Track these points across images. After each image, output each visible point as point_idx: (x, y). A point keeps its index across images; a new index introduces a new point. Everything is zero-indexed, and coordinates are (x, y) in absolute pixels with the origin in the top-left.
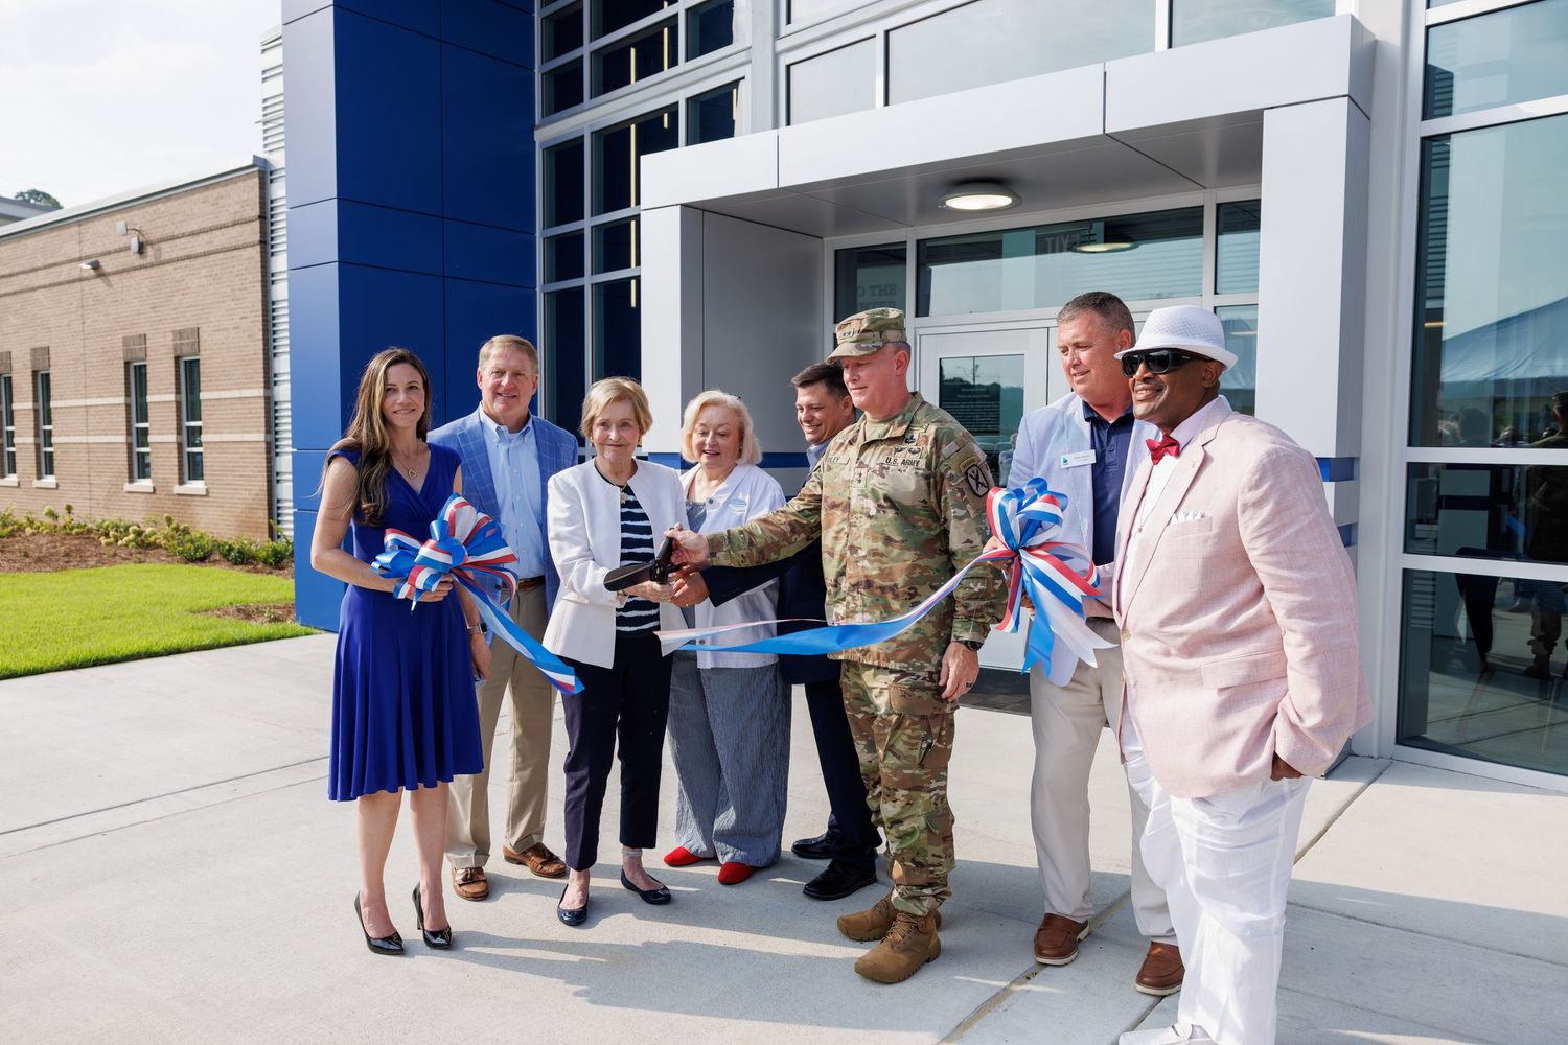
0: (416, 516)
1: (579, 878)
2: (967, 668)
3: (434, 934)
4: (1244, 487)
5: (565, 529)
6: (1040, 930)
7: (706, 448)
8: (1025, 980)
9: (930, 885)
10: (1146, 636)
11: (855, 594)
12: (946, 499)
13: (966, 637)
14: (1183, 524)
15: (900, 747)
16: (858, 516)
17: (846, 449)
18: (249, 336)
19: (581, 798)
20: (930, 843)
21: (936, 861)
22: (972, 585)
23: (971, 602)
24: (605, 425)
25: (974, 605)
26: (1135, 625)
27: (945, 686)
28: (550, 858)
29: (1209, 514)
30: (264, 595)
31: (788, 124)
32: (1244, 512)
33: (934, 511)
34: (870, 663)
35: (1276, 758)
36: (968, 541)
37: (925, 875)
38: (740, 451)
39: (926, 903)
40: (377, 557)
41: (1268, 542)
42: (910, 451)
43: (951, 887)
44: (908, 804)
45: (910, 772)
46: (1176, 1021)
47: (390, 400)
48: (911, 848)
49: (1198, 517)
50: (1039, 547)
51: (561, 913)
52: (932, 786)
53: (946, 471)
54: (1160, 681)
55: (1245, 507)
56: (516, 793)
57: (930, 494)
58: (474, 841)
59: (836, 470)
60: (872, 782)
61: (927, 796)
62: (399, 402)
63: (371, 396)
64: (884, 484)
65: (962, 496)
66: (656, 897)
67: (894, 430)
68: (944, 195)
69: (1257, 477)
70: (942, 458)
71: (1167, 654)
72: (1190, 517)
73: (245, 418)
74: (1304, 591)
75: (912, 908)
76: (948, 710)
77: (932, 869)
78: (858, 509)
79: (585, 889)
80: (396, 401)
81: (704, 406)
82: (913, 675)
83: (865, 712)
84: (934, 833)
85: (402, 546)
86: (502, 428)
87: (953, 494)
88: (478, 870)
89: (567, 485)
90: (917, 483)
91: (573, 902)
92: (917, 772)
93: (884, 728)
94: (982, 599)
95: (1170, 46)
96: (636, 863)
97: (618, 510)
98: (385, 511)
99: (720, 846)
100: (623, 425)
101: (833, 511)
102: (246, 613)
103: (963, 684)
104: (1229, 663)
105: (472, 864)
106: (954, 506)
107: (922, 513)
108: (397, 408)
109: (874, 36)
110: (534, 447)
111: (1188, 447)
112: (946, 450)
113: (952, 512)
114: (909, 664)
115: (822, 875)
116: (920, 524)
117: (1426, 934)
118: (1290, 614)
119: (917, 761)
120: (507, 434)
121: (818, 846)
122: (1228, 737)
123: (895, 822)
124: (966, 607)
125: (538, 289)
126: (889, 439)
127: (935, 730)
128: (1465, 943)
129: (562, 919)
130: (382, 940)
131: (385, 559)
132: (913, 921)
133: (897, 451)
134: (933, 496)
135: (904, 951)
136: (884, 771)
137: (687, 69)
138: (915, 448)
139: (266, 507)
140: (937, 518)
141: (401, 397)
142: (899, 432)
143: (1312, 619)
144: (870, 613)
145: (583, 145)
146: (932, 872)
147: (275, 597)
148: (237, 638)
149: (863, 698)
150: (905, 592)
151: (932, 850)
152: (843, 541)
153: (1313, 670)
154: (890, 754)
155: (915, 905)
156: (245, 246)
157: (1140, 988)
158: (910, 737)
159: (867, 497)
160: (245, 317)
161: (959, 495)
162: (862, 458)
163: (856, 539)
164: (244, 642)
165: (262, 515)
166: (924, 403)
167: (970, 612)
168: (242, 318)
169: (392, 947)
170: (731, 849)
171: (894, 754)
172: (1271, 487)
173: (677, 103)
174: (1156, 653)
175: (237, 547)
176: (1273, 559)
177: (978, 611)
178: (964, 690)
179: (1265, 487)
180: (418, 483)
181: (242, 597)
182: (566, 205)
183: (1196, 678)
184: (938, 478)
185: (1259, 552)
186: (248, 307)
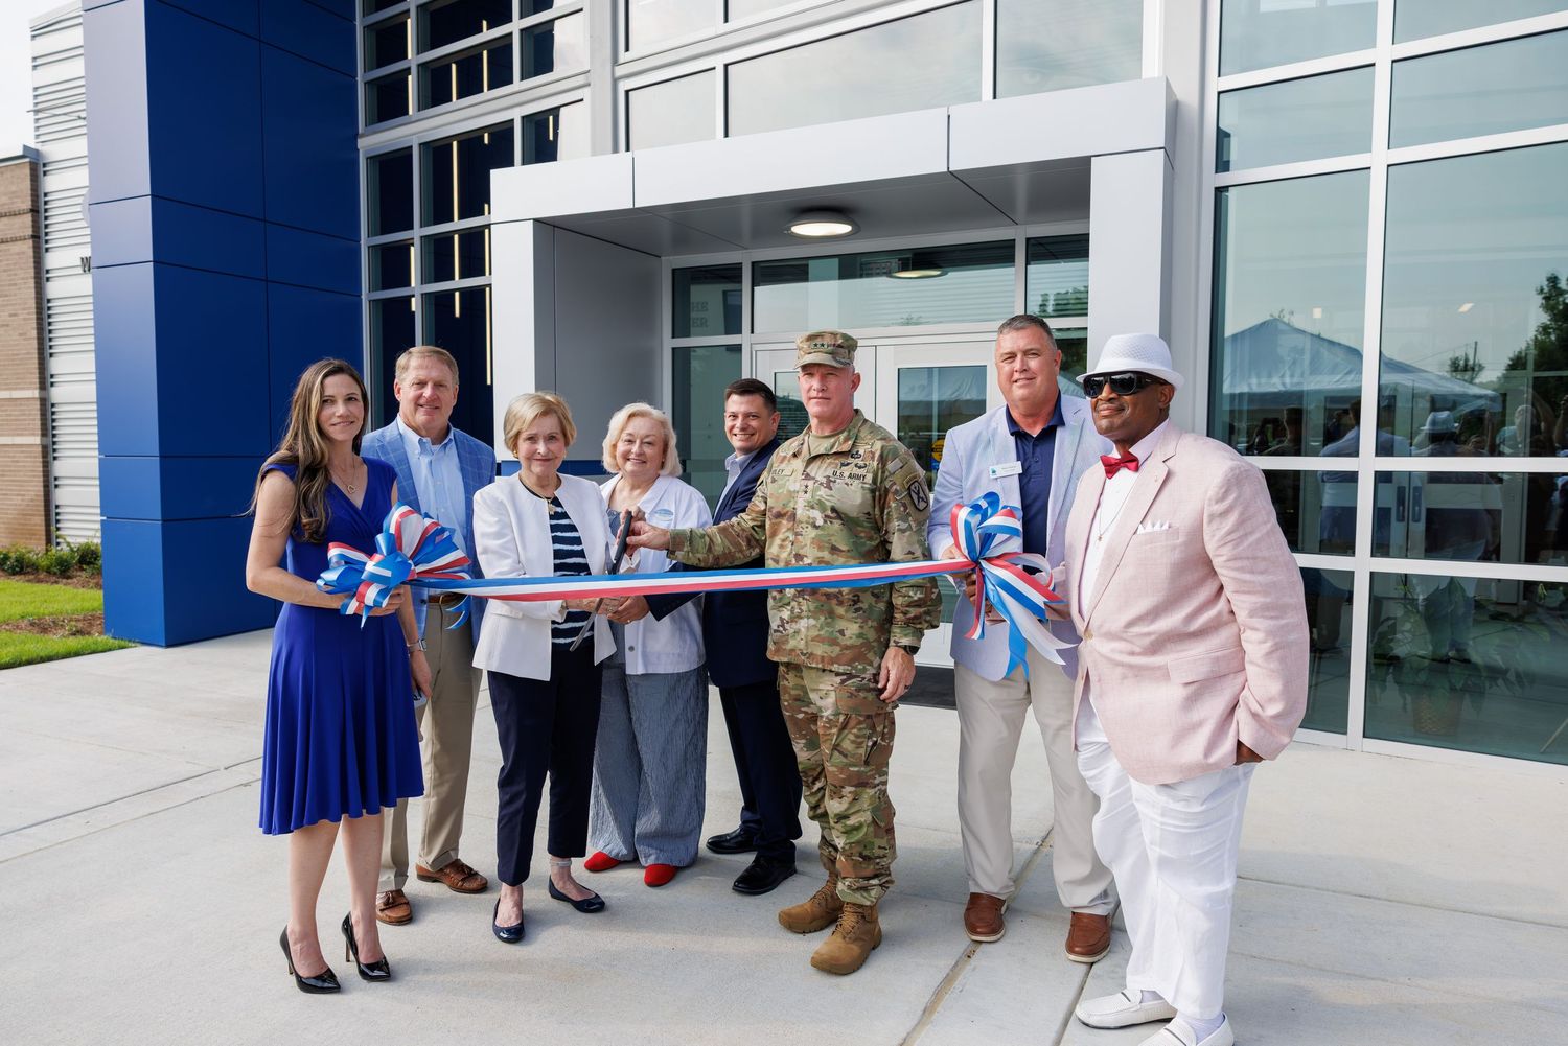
0: (361, 529)
1: (513, 893)
2: (907, 671)
3: (371, 967)
4: (1210, 500)
5: (494, 544)
6: (968, 910)
7: (632, 456)
8: (966, 959)
9: (875, 876)
10: (1111, 636)
11: (801, 599)
12: (889, 513)
13: (905, 641)
14: (1150, 533)
15: (847, 745)
16: (804, 525)
17: (789, 461)
18: (21, 335)
19: (517, 812)
20: (876, 836)
21: (882, 852)
22: (911, 594)
23: (911, 609)
24: (532, 439)
25: (913, 612)
26: (1101, 626)
27: (885, 688)
28: (468, 873)
29: (1176, 524)
30: (56, 606)
31: (628, 149)
32: (1210, 522)
33: (876, 523)
34: (814, 665)
35: (1239, 744)
36: (910, 553)
37: (872, 867)
38: (663, 463)
39: (873, 893)
40: (322, 575)
41: (1234, 548)
42: (856, 466)
43: (893, 877)
44: (854, 799)
45: (856, 769)
46: (1125, 987)
47: (328, 411)
48: (858, 843)
49: (1166, 526)
50: (999, 557)
51: (497, 930)
52: (877, 781)
53: (891, 486)
54: (1124, 677)
55: (1212, 517)
56: (432, 810)
57: (874, 507)
58: (394, 863)
59: (780, 482)
60: (811, 779)
61: (871, 792)
62: (337, 414)
63: (306, 407)
64: (832, 496)
65: (905, 510)
66: (591, 905)
67: (840, 444)
68: (790, 221)
69: (1223, 490)
70: (887, 474)
71: (1132, 654)
72: (1157, 527)
73: (16, 420)
74: (1265, 593)
75: (860, 898)
76: (889, 709)
77: (878, 860)
78: (805, 519)
79: (519, 904)
80: (334, 413)
81: (632, 416)
82: (859, 677)
83: (806, 713)
84: (880, 827)
85: (348, 561)
86: (425, 440)
87: (897, 508)
88: (399, 893)
89: (495, 500)
90: (864, 495)
91: (510, 918)
92: (863, 769)
93: (830, 728)
94: (919, 606)
95: (995, 97)
96: (566, 873)
97: (548, 522)
98: (328, 527)
99: (640, 849)
100: (550, 438)
101: (779, 520)
102: (42, 627)
103: (901, 687)
104: (1191, 660)
105: (393, 887)
106: (899, 519)
107: (866, 524)
108: (335, 420)
109: (714, 68)
110: (456, 459)
111: (1148, 462)
112: (890, 466)
113: (895, 524)
114: (852, 667)
115: (747, 871)
116: (863, 535)
117: (1283, 884)
118: (1252, 614)
119: (864, 758)
120: (429, 445)
121: (732, 841)
122: (1196, 726)
123: (841, 817)
124: (905, 614)
125: (363, 297)
126: (835, 453)
127: (879, 729)
128: (1318, 889)
129: (500, 938)
130: (314, 978)
131: (330, 576)
132: (860, 910)
133: (843, 465)
134: (877, 509)
135: (856, 940)
136: (830, 768)
137: (522, 88)
138: (861, 463)
139: (43, 513)
140: (878, 529)
141: (340, 409)
142: (846, 448)
143: (1272, 618)
144: (815, 619)
145: (411, 156)
146: (878, 864)
147: (69, 607)
148: (42, 654)
149: (803, 700)
150: (849, 599)
151: (878, 842)
152: (789, 549)
153: (1274, 665)
154: (836, 753)
155: (862, 895)
156: (15, 240)
157: (1072, 957)
158: (857, 736)
159: (813, 508)
160: (15, 315)
161: (902, 509)
162: (808, 470)
163: (802, 548)
164: (50, 659)
165: (39, 522)
166: (866, 421)
167: (909, 619)
168: (11, 315)
169: (326, 985)
170: (654, 851)
171: (839, 751)
172: (1236, 499)
173: (513, 120)
174: (1121, 652)
175: (13, 555)
176: (1239, 564)
177: (915, 617)
178: (901, 691)
179: (1231, 498)
180: (358, 499)
181: (31, 609)
182: (394, 214)
183: (1164, 674)
184: (882, 492)
185: (1224, 558)
186: (20, 304)
